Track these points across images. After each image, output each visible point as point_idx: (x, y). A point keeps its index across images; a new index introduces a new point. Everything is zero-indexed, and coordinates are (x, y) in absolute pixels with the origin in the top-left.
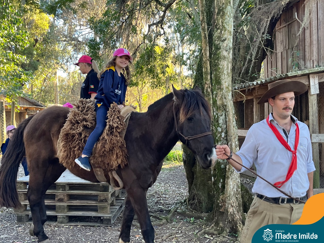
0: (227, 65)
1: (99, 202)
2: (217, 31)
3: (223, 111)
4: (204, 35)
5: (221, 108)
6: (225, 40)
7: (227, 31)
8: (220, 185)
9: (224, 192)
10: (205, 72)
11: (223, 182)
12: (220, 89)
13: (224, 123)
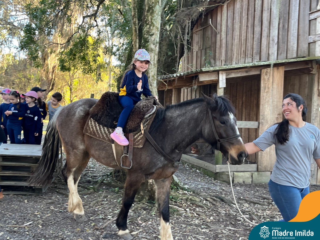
0: (154, 57)
2: (146, 26)
6: (153, 35)
7: (155, 27)
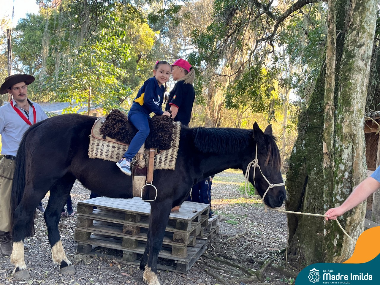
0: (363, 80)
1: (175, 242)
2: (352, 33)
3: (349, 142)
4: (330, 40)
5: (347, 138)
6: (362, 45)
7: (366, 33)
8: (335, 243)
9: (340, 253)
10: (328, 88)
11: (339, 238)
12: (349, 111)
13: (349, 159)
